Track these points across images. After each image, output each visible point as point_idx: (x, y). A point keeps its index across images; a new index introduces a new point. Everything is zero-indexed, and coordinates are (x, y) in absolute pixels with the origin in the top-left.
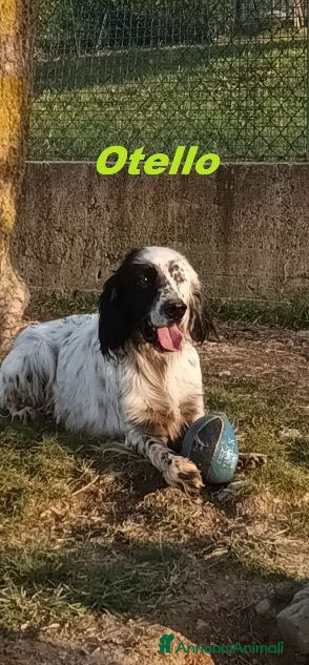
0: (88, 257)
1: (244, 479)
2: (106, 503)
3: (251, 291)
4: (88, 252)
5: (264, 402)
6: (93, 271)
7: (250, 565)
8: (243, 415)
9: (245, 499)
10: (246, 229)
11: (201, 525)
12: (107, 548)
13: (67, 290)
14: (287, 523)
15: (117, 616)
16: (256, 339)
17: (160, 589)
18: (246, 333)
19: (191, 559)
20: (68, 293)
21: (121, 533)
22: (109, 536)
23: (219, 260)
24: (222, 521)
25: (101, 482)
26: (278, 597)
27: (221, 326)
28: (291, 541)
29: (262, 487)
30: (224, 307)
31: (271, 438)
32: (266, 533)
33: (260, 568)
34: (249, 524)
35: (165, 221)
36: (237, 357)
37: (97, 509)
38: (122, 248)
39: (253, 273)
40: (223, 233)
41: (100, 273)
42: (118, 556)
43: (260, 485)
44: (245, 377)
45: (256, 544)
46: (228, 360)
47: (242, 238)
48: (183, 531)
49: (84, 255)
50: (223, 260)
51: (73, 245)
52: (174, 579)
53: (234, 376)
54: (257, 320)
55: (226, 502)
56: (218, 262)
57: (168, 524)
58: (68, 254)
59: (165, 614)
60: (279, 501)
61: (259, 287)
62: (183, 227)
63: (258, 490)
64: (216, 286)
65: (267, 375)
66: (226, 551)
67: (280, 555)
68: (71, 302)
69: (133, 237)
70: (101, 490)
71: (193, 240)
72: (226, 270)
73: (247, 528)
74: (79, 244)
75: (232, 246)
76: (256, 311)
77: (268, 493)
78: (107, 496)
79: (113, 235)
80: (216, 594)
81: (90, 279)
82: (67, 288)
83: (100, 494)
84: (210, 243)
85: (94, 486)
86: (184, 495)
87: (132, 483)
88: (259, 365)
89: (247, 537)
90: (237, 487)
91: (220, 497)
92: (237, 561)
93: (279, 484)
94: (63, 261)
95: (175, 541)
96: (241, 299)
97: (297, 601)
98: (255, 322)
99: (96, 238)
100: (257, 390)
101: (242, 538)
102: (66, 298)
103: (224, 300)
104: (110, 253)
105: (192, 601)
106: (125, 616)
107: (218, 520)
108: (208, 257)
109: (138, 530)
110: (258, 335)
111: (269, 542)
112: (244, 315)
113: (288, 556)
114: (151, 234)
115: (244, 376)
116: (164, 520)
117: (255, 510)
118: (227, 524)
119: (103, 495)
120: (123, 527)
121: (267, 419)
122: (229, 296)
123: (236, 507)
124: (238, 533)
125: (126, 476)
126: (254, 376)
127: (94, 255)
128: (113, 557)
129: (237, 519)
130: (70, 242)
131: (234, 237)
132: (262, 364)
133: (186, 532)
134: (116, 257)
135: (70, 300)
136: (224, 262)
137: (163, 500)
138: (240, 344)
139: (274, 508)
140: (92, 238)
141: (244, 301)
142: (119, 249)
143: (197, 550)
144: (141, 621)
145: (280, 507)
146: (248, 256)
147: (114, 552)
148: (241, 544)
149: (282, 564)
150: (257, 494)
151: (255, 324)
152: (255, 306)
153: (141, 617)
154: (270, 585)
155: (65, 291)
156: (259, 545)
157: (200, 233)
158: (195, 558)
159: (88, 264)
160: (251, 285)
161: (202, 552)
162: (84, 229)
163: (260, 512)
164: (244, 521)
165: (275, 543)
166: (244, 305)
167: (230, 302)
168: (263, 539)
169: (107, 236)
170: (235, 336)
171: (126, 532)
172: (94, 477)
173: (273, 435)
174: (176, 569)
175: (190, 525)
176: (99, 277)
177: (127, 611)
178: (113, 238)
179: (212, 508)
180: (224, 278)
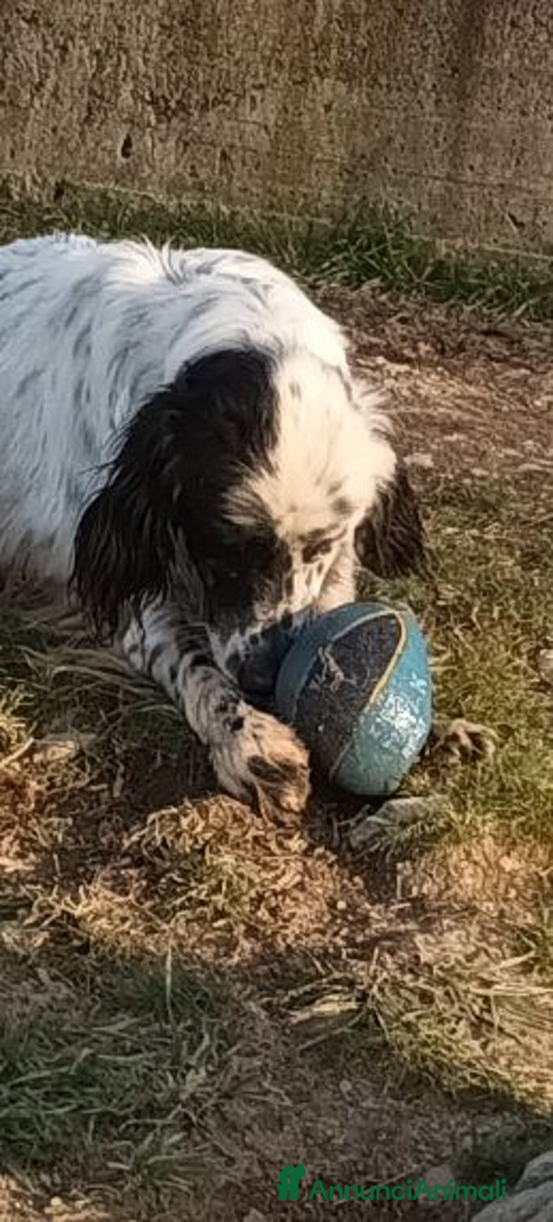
0: (101, 97)
1: (424, 793)
2: (44, 821)
3: (515, 230)
4: (102, 83)
5: (512, 554)
6: (108, 135)
7: (414, 1055)
8: (449, 593)
9: (421, 853)
10: (516, 63)
11: (293, 915)
12: (25, 959)
13: (39, 180)
14: (533, 938)
15: (20, 1184)
16: (516, 359)
17: (153, 1109)
18: (491, 342)
19: (254, 1017)
20: (43, 187)
21: (70, 916)
22: (37, 924)
23: (441, 139)
24: (352, 908)
25: (37, 758)
26: (482, 1163)
27: (427, 317)
28: (536, 990)
29: (473, 825)
30: (441, 263)
31: (516, 670)
32: (469, 958)
33: (440, 1066)
34: (426, 927)
35: (307, 21)
36: (456, 414)
37: (17, 837)
38: (190, 84)
39: (525, 183)
40: (455, 70)
41: (128, 143)
42: (51, 985)
43: (469, 816)
44: (473, 477)
45: (438, 992)
46: (431, 422)
47: (505, 86)
48: (242, 928)
49: (92, 92)
50: (450, 141)
51: (63, 60)
52: (195, 1080)
53: (444, 470)
54: (523, 307)
55: (370, 855)
56: (437, 145)
57: (202, 903)
58: (49, 85)
59: (157, 1189)
60: (517, 866)
61: (540, 223)
62: (353, 43)
63: (461, 830)
64: (425, 207)
65: (529, 475)
66: (353, 1005)
67: (501, 1030)
68: (48, 211)
69: (221, 55)
70: (33, 784)
71: (375, 80)
72: (455, 166)
73: (419, 939)
74: (81, 61)
75: (477, 105)
76: (525, 285)
77: (488, 841)
78: (51, 800)
79: (170, 47)
80: (307, 1134)
81: (100, 155)
82: (40, 173)
83: (31, 793)
84: (421, 92)
85: (17, 766)
86: (258, 821)
87: (122, 768)
88: (512, 445)
89: (415, 966)
90: (406, 815)
91: (357, 838)
92: (379, 1039)
93: (522, 819)
94: (37, 103)
95: (217, 956)
96: (487, 247)
97: (535, 1183)
98: (518, 312)
99: (126, 51)
100: (499, 520)
101: (401, 968)
102: (36, 199)
103: (442, 247)
104: (158, 93)
105: (236, 1152)
106: (43, 1186)
107: (341, 905)
108: (411, 128)
109: (118, 912)
110: (524, 352)
111: (474, 988)
112: (490, 291)
113: (523, 1033)
114: (267, 53)
115: (467, 473)
116: (193, 893)
117: (448, 888)
118: (365, 920)
119: (39, 793)
120: (76, 900)
121: (512, 612)
122: (455, 237)
123: (395, 872)
124: (392, 953)
125: (106, 747)
126: (496, 475)
127: (118, 95)
128: (39, 987)
129: (396, 907)
130: (56, 53)
131: (483, 83)
132: (518, 442)
133: (252, 932)
134: (173, 104)
135: (47, 205)
136: (451, 147)
137: (199, 829)
138: (470, 374)
139: (502, 885)
140: (113, 50)
141: (495, 253)
142: (183, 86)
143: (272, 994)
144: (86, 1206)
145: (519, 881)
146: (518, 138)
147: (42, 973)
148: (397, 986)
149: (503, 1061)
150: (458, 842)
151: (519, 319)
152: (524, 271)
153: (87, 1193)
154: (463, 1124)
155: (34, 181)
156: (447, 993)
157: (397, 64)
158: (263, 1014)
159: (100, 116)
160: (517, 213)
161: (287, 999)
162: (96, 25)
163: (461, 893)
164: (415, 917)
165: (491, 992)
166: (495, 264)
167: (458, 253)
168: (460, 977)
169: (155, 46)
170: (461, 348)
171: (82, 918)
172: (19, 740)
173: (522, 662)
174: (208, 1048)
175: (263, 913)
176: (125, 154)
177: (49, 1167)
178: (170, 54)
179: (331, 866)
180: (448, 189)
